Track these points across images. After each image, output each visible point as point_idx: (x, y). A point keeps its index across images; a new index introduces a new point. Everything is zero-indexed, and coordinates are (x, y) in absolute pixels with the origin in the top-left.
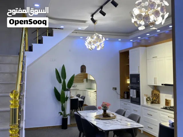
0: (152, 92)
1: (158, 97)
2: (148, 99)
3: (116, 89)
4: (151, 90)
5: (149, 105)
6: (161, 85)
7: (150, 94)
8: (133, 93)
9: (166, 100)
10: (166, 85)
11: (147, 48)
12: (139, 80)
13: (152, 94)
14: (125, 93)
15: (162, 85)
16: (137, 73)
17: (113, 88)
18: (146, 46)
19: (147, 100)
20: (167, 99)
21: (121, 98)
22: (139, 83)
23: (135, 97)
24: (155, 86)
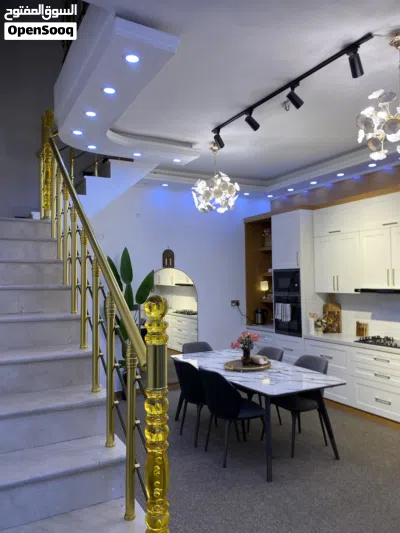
0: (325, 308)
1: (337, 318)
2: (319, 323)
3: (237, 304)
4: (321, 303)
5: (320, 335)
6: (353, 292)
7: (320, 313)
8: (283, 312)
9: (358, 324)
10: (363, 291)
11: (315, 212)
12: (298, 282)
13: (324, 312)
14: (257, 312)
15: (356, 290)
16: (291, 266)
17: (233, 302)
18: (312, 207)
19: (316, 326)
20: (361, 321)
21: (247, 324)
22: (298, 289)
23: (289, 319)
24: (333, 295)
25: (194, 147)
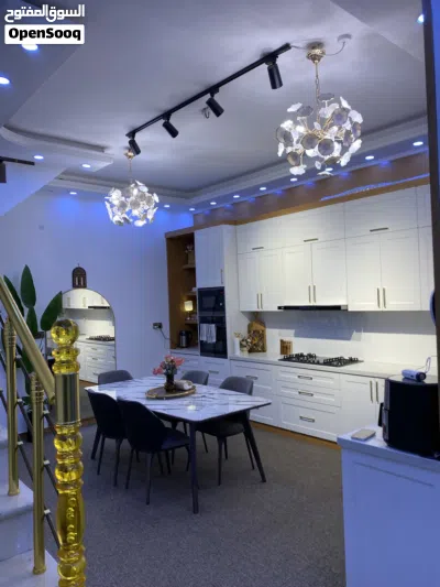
0: (250, 326)
1: (262, 337)
2: (244, 343)
3: (160, 326)
4: (246, 322)
5: (246, 355)
6: (276, 309)
7: (244, 332)
8: (208, 333)
9: (282, 341)
10: (286, 308)
12: (223, 301)
13: (249, 332)
14: (181, 334)
15: (280, 308)
16: (218, 284)
17: (155, 325)
18: (235, 223)
19: (241, 346)
20: (286, 339)
21: (172, 348)
22: (223, 309)
23: (214, 340)
24: (257, 313)
25: (106, 151)
